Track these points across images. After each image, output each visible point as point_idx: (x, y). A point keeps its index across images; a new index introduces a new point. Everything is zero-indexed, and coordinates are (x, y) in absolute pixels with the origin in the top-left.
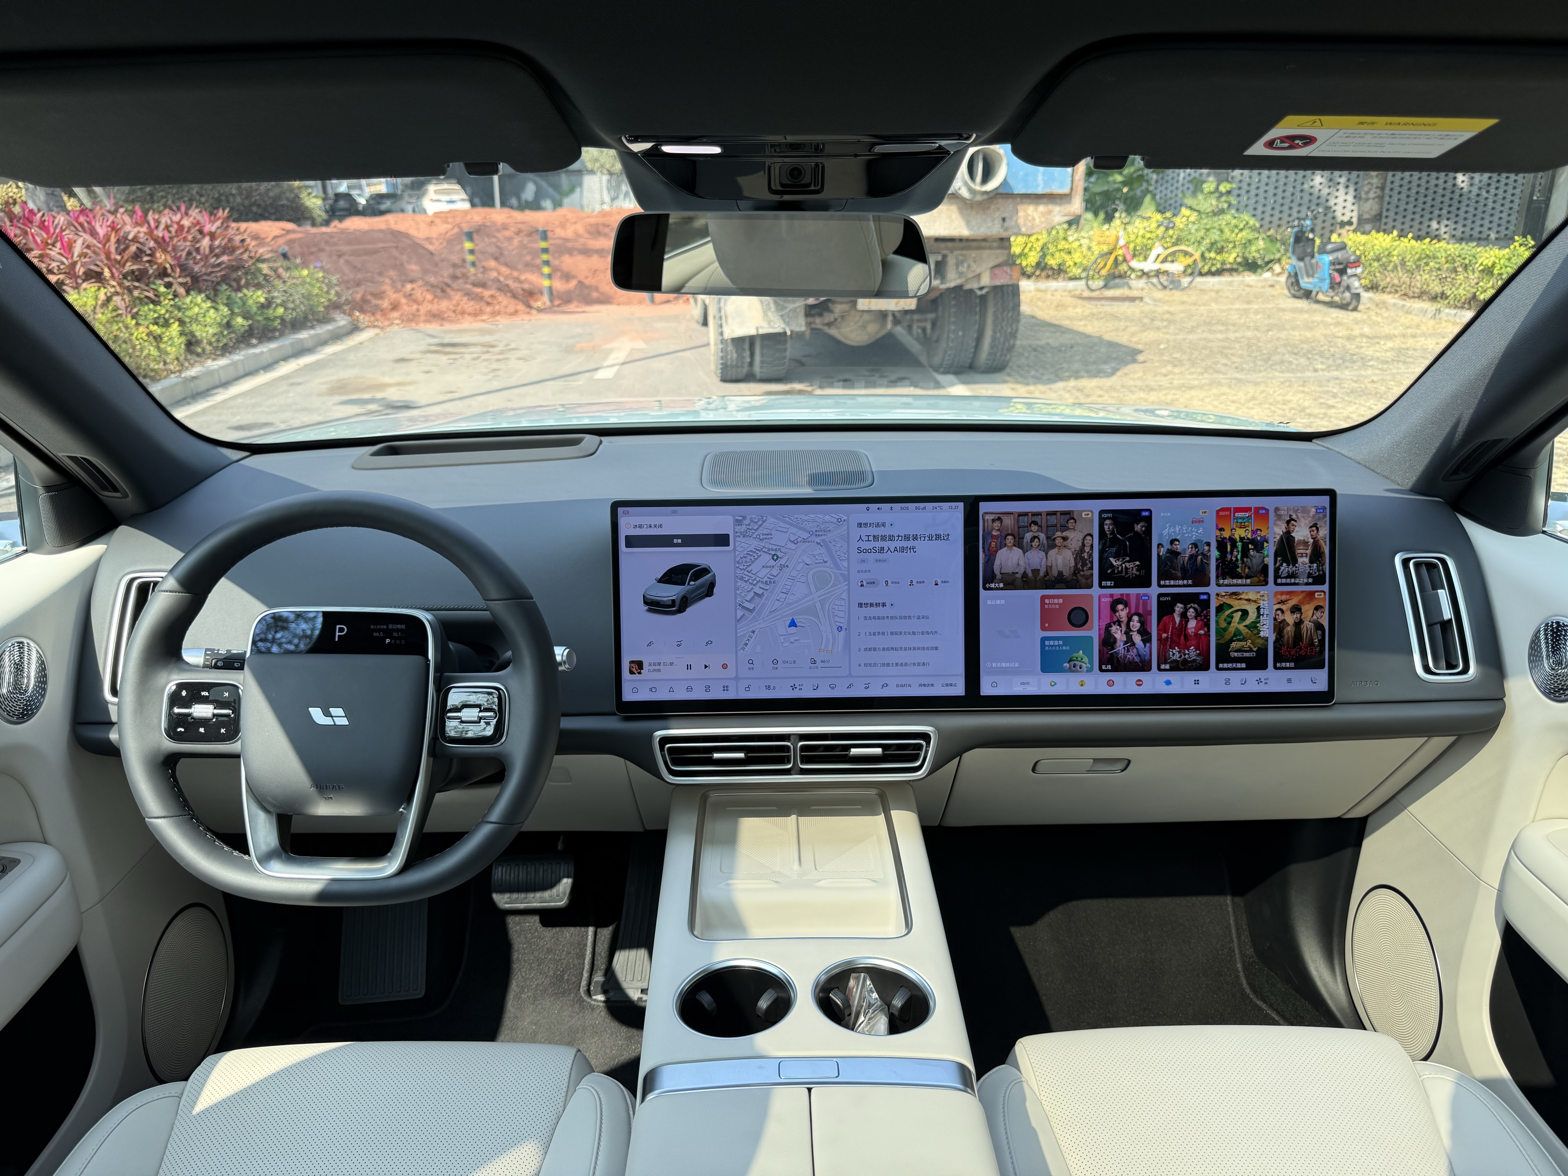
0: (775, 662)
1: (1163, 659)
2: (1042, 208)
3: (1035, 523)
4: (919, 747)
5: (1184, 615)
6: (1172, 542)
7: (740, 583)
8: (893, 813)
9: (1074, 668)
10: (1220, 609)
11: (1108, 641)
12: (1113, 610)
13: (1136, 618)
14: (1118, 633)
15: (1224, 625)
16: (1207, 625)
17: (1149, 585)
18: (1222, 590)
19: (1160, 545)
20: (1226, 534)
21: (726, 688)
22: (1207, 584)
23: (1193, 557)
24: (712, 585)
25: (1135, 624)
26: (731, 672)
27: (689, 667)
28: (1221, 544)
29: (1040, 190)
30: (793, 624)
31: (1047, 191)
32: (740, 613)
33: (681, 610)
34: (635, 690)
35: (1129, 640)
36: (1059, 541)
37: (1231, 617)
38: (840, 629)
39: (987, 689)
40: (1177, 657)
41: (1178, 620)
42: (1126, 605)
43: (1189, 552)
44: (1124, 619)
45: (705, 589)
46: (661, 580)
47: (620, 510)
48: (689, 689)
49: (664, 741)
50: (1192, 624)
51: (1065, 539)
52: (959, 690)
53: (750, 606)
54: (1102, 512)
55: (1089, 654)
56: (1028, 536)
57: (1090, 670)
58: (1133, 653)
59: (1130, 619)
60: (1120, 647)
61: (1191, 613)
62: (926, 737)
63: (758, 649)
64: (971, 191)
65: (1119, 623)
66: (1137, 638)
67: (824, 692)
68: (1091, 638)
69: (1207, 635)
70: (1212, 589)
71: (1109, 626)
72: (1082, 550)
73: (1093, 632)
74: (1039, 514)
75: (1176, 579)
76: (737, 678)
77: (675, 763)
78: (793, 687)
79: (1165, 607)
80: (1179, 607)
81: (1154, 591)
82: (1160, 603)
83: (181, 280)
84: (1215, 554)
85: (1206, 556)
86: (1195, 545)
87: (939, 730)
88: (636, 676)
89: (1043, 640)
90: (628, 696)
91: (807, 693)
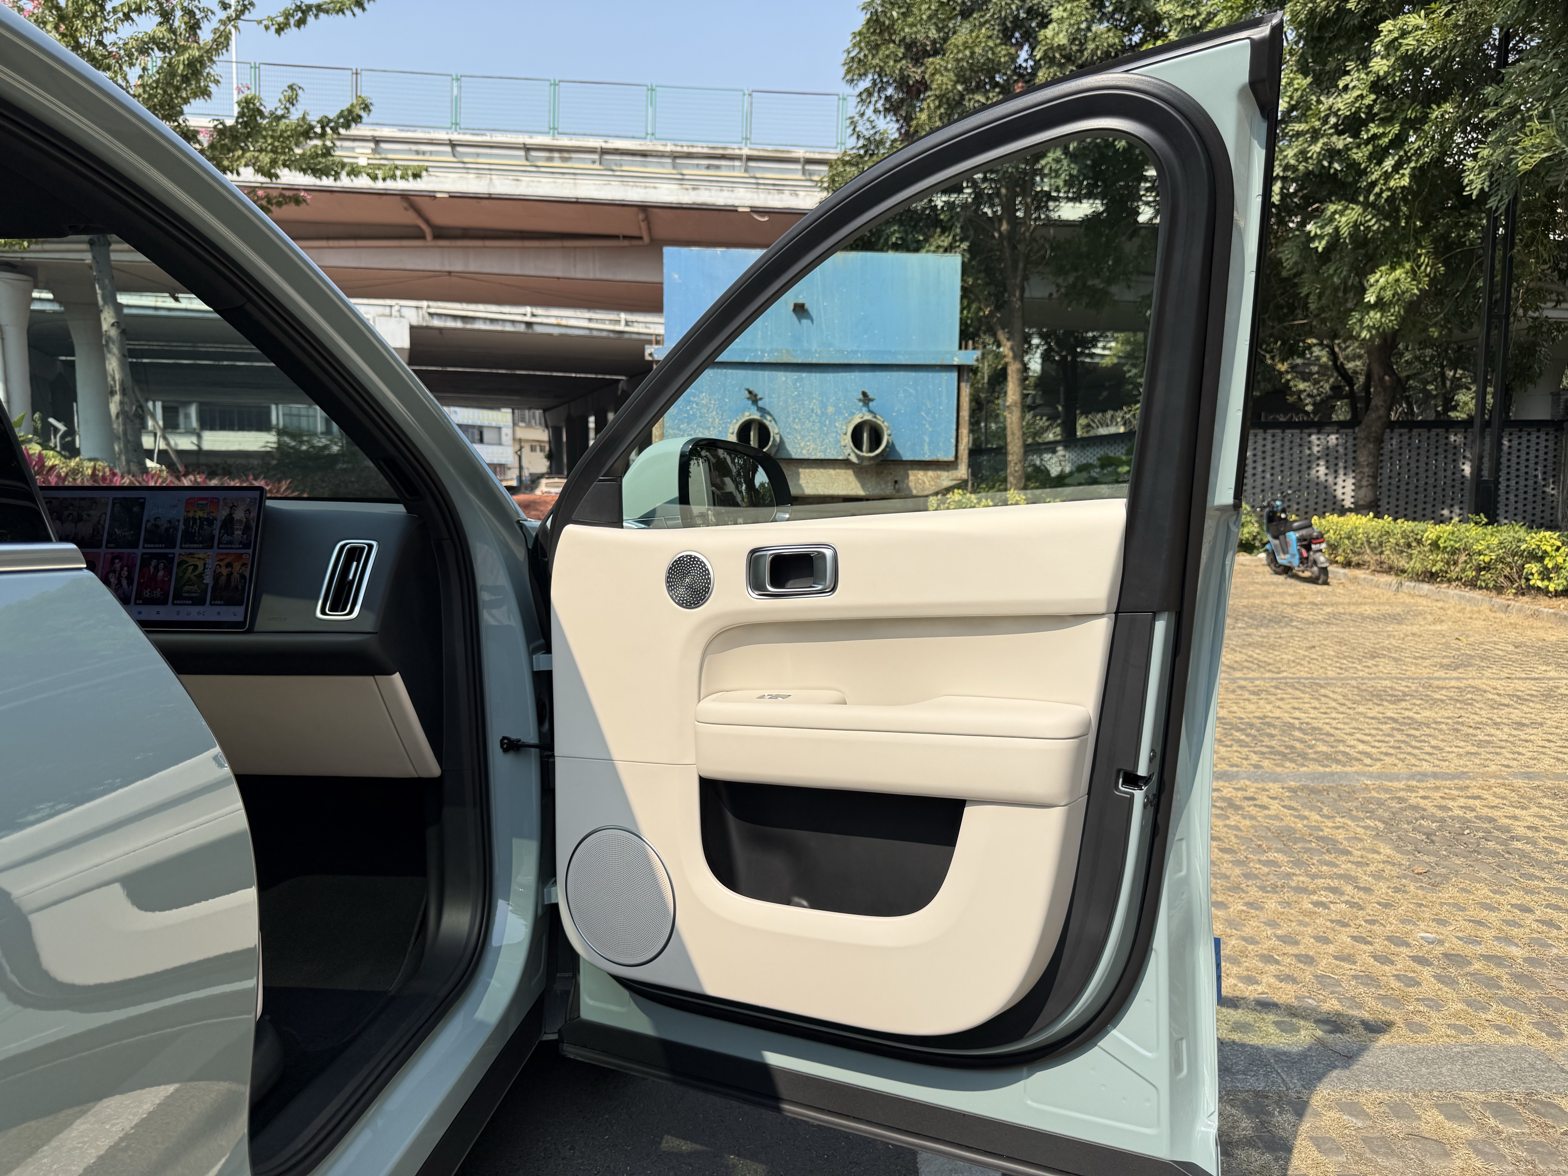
1: (138, 596)
2: (930, 473)
3: (72, 505)
5: (156, 568)
6: (156, 519)
10: (180, 564)
12: (112, 562)
13: (125, 569)
14: (113, 578)
15: (181, 574)
16: (171, 574)
17: (137, 547)
18: (183, 551)
23: (167, 529)
25: (125, 573)
29: (927, 458)
31: (933, 458)
35: (119, 582)
37: (186, 569)
40: (148, 595)
41: (152, 570)
43: (166, 525)
50: (161, 573)
61: (161, 566)
64: (858, 456)
69: (170, 580)
70: (177, 551)
71: (108, 573)
72: (99, 523)
74: (74, 499)
75: (155, 543)
79: (146, 560)
80: (154, 562)
81: (139, 551)
82: (142, 559)
85: (176, 529)
86: (170, 522)
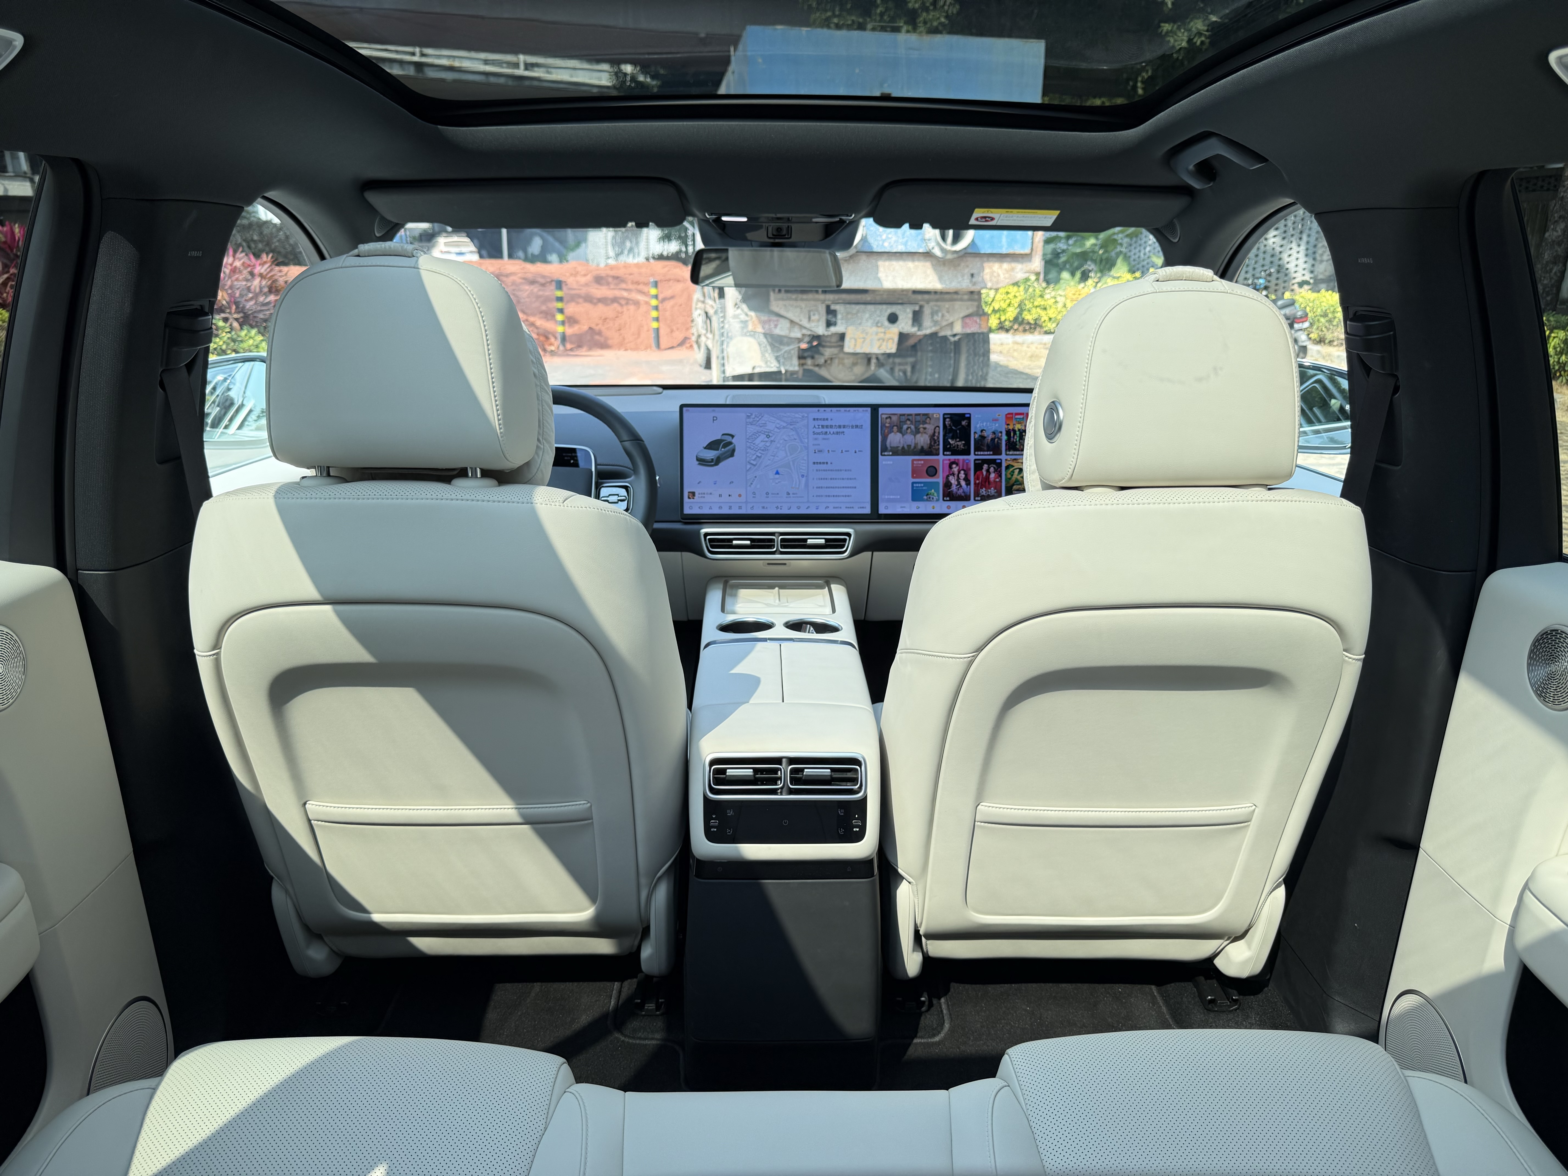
0: (767, 493)
1: (977, 494)
2: (1006, 266)
3: (909, 420)
4: (845, 540)
5: (988, 471)
6: (982, 431)
7: (749, 450)
8: (833, 586)
9: (929, 500)
10: (1007, 467)
11: (947, 485)
12: (950, 467)
13: (962, 472)
14: (953, 480)
15: (1009, 476)
16: (1000, 476)
17: (969, 454)
18: (1009, 458)
19: (975, 433)
20: (1011, 427)
21: (740, 508)
22: (1001, 454)
23: (993, 440)
24: (734, 450)
25: (962, 475)
26: (743, 499)
27: (720, 496)
28: (1008, 433)
29: (1004, 251)
30: (777, 473)
31: (1011, 251)
32: (749, 466)
33: (717, 464)
34: (691, 508)
35: (959, 483)
36: (921, 430)
37: (1013, 472)
38: (803, 476)
39: (882, 510)
40: (984, 493)
41: (985, 473)
42: (957, 465)
43: (991, 436)
44: (956, 473)
45: (729, 453)
46: (705, 448)
47: (684, 409)
48: (720, 508)
49: (706, 534)
50: (992, 476)
51: (925, 428)
52: (867, 510)
53: (754, 463)
54: (944, 414)
55: (937, 491)
56: (905, 427)
57: (938, 500)
58: (961, 491)
59: (959, 472)
60: (954, 488)
61: (992, 469)
62: (849, 535)
63: (758, 486)
64: (943, 250)
65: (953, 474)
66: (963, 483)
67: (794, 511)
68: (938, 483)
69: (1001, 481)
70: (1003, 457)
71: (948, 476)
72: (934, 435)
73: (940, 480)
74: (911, 415)
75: (984, 451)
76: (746, 502)
77: (712, 547)
78: (777, 508)
79: (978, 466)
80: (985, 466)
81: (972, 458)
82: (975, 464)
83: (236, 316)
84: (1005, 438)
85: (1000, 439)
86: (994, 433)
87: (856, 532)
88: (692, 500)
89: (913, 483)
90: (687, 511)
91: (785, 511)
